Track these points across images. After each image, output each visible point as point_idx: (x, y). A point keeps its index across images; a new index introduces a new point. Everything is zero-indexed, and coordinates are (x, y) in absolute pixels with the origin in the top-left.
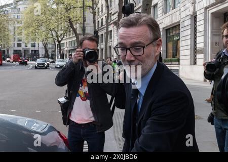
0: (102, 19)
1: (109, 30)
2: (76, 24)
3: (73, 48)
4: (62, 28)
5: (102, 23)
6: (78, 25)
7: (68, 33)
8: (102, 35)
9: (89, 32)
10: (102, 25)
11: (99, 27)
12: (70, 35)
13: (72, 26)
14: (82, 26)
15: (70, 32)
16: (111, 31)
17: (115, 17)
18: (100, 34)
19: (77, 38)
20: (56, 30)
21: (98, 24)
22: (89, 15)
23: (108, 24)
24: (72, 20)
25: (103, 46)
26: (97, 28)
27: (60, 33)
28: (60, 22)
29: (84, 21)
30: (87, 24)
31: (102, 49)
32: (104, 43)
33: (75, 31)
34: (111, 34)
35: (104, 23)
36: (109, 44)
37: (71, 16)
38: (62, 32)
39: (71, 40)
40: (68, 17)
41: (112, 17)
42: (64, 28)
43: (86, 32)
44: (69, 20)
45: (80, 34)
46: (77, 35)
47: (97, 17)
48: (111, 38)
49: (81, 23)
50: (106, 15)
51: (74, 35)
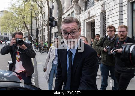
0: (40, 23)
1: (44, 28)
2: (28, 25)
3: (26, 36)
4: (20, 26)
5: (40, 25)
6: (29, 25)
7: (24, 29)
8: (40, 30)
9: (34, 29)
10: (40, 26)
11: (39, 27)
12: (25, 30)
13: (26, 26)
14: (31, 26)
15: (25, 28)
16: (44, 29)
17: (46, 22)
18: (39, 30)
19: (29, 31)
20: (18, 27)
21: (39, 25)
22: (34, 21)
23: (43, 25)
24: (26, 23)
25: (41, 35)
26: (38, 27)
27: (19, 29)
28: (20, 24)
29: (32, 23)
30: (33, 25)
31: (40, 37)
32: (41, 34)
33: (27, 28)
34: (44, 30)
35: (41, 25)
36: (43, 35)
37: (25, 21)
38: (21, 28)
39: (25, 32)
40: (24, 21)
41: (45, 22)
42: (22, 26)
43: (33, 28)
44: (25, 23)
45: (30, 30)
46: (28, 30)
47: (38, 22)
48: (44, 32)
49: (30, 24)
50: (42, 21)
51: (27, 30)
